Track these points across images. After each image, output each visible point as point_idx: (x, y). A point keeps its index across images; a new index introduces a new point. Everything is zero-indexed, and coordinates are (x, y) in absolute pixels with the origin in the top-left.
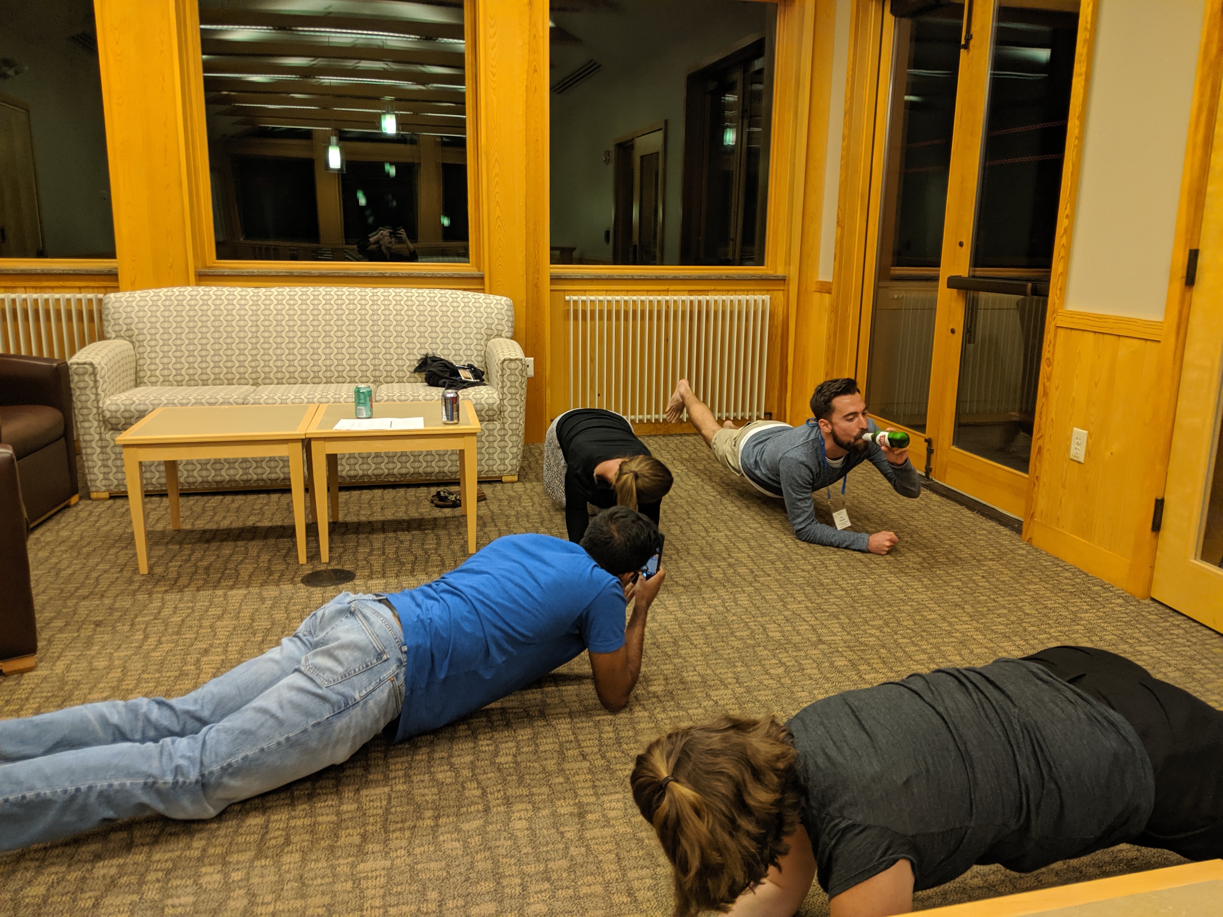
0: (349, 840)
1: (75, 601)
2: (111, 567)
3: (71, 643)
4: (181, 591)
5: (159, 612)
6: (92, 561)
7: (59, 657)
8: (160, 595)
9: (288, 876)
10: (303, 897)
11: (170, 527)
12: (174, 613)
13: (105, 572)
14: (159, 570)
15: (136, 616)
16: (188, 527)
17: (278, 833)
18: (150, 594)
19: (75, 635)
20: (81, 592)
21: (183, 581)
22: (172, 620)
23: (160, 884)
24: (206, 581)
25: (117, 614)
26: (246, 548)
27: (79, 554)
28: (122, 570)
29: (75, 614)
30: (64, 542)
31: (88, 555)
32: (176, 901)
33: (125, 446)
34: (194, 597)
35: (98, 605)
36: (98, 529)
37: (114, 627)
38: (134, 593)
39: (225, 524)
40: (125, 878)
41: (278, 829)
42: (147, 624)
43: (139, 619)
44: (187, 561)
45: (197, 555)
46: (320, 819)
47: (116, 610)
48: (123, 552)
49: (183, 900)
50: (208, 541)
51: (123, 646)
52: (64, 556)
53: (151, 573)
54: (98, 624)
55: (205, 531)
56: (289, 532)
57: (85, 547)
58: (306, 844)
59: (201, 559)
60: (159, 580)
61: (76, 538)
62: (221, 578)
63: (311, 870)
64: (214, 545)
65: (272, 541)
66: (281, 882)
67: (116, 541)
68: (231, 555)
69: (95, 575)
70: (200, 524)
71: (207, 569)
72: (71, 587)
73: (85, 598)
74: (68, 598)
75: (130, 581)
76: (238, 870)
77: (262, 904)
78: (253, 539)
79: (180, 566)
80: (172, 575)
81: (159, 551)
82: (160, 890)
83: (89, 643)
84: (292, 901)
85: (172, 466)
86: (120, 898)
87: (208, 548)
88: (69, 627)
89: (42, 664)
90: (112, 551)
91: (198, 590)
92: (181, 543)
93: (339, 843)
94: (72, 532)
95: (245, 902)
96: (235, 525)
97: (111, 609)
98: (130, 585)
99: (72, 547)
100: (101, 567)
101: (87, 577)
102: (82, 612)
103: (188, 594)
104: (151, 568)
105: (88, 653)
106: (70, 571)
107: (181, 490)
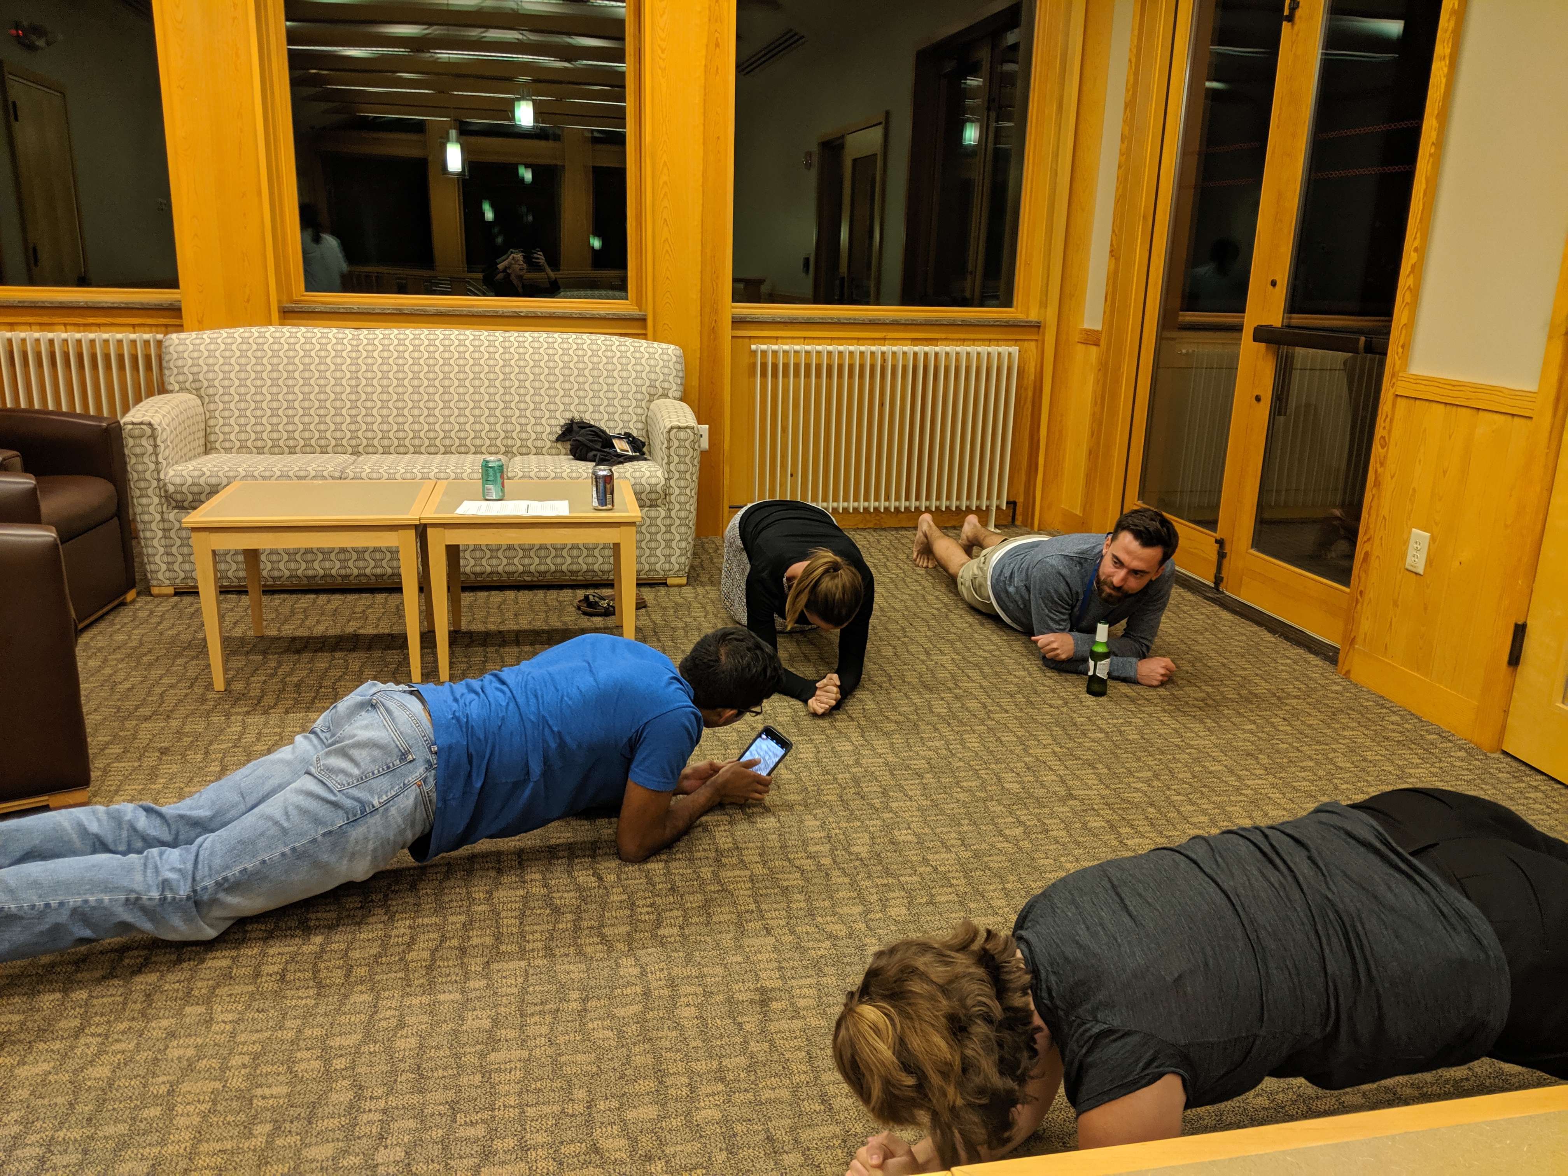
0: (477, 1024)
1: (134, 723)
2: (179, 681)
3: (130, 774)
4: (265, 712)
5: (239, 739)
6: (155, 673)
7: (116, 792)
8: (239, 718)
9: (402, 1065)
10: (421, 1091)
11: (251, 633)
12: (258, 740)
13: (172, 686)
14: (238, 686)
15: (211, 743)
16: (273, 633)
17: (389, 1013)
18: (228, 716)
19: (136, 764)
20: (142, 711)
21: (268, 700)
22: (255, 748)
23: (247, 1071)
24: (297, 701)
25: (187, 740)
26: (346, 661)
27: (138, 663)
28: (191, 686)
29: (135, 739)
30: (119, 648)
31: (151, 664)
32: (267, 1092)
33: (194, 529)
34: (282, 721)
35: (163, 728)
36: (161, 634)
37: (184, 756)
38: (208, 713)
39: (319, 630)
40: (205, 1061)
41: (390, 1008)
42: (225, 752)
43: (215, 746)
44: (272, 676)
45: (286, 668)
46: (441, 997)
47: (186, 735)
48: (194, 662)
49: (275, 1091)
50: (298, 652)
51: (196, 780)
52: (120, 666)
53: (228, 690)
54: (164, 752)
55: (294, 639)
56: (398, 642)
57: (145, 655)
58: (423, 1027)
59: (291, 673)
60: (238, 699)
61: (134, 644)
62: (315, 698)
63: (431, 1058)
64: (306, 656)
65: (377, 654)
66: (394, 1072)
67: (185, 648)
68: (327, 670)
69: (158, 690)
70: (288, 630)
71: (298, 686)
72: (129, 705)
73: (147, 719)
74: (125, 719)
75: (203, 700)
76: (341, 1056)
77: (371, 1097)
78: (354, 649)
79: (265, 682)
80: (255, 692)
81: (239, 662)
82: (247, 1077)
83: (153, 774)
84: (408, 1096)
85: (252, 556)
86: (199, 1084)
87: (299, 660)
88: (129, 755)
90: (179, 661)
91: (287, 712)
92: (264, 653)
93: (464, 1028)
94: (129, 636)
95: (350, 1095)
96: (331, 632)
97: (180, 733)
98: (202, 704)
99: (129, 656)
100: (165, 680)
101: (149, 694)
102: (144, 736)
103: (274, 717)
104: (228, 683)
105: (153, 786)
106: (127, 685)
107: (264, 586)
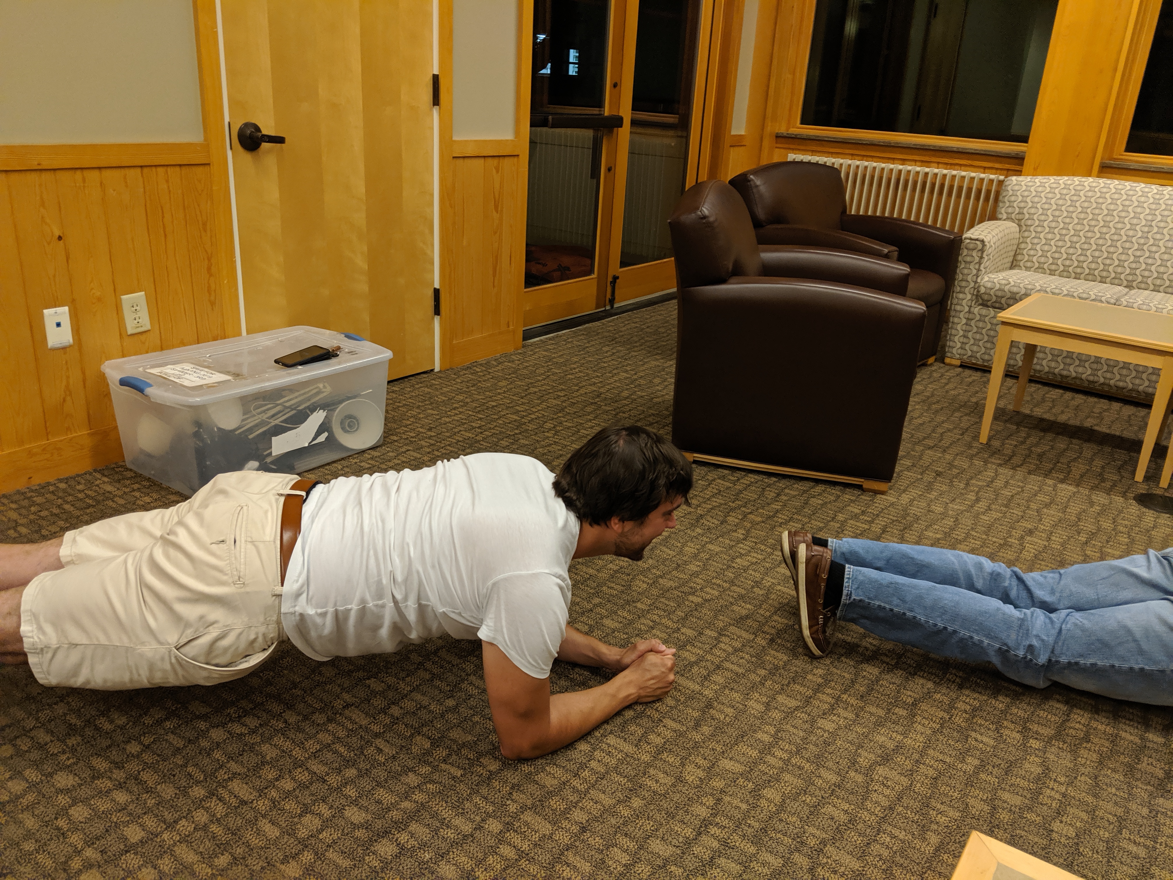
0: (1150, 769)
1: (922, 448)
2: (955, 428)
3: (914, 482)
4: (1013, 468)
5: (992, 482)
6: (940, 418)
7: (904, 491)
8: (994, 467)
9: (1083, 770)
10: (1096, 796)
11: (1011, 407)
12: (1005, 487)
13: (949, 430)
14: (996, 443)
15: (972, 478)
16: (1027, 411)
17: (1077, 726)
18: (986, 462)
19: (919, 477)
20: (927, 442)
21: (1016, 460)
22: (1002, 492)
23: (967, 716)
24: (1038, 468)
25: (955, 471)
26: (1081, 448)
27: (929, 408)
28: (962, 434)
29: (921, 459)
31: (937, 412)
32: (979, 737)
33: (1004, 323)
34: (1025, 478)
35: (940, 458)
36: (947, 392)
37: (951, 482)
38: (971, 457)
39: (1062, 418)
40: (939, 695)
41: (1079, 722)
42: (981, 488)
43: (973, 481)
44: (1023, 443)
45: (1032, 440)
46: (1123, 734)
47: (955, 467)
48: (966, 418)
49: (985, 739)
50: (1044, 430)
51: (958, 500)
53: (988, 444)
54: (939, 474)
55: (1042, 420)
57: (934, 404)
58: (1105, 749)
59: (1037, 445)
60: (995, 453)
61: (927, 394)
62: (1053, 469)
63: (1106, 775)
64: (1049, 436)
65: (1108, 449)
66: (1075, 770)
67: (961, 406)
68: (1065, 450)
69: (940, 430)
70: (1038, 412)
71: (1041, 456)
72: (920, 435)
73: (930, 448)
74: (916, 443)
75: (970, 447)
76: (1036, 739)
77: (1055, 780)
78: (1088, 441)
79: (1016, 446)
80: (1008, 452)
81: (1000, 426)
82: (967, 720)
83: (929, 487)
84: (1084, 794)
85: (1031, 349)
86: (934, 709)
87: (1044, 436)
88: (915, 469)
89: (891, 491)
90: (957, 414)
91: (1029, 473)
92: (1018, 424)
93: (1139, 767)
94: (926, 388)
95: (1039, 770)
96: (1072, 422)
97: (951, 465)
98: (969, 449)
99: (924, 401)
100: (946, 425)
101: (933, 431)
102: (926, 460)
103: (1020, 474)
104: (990, 439)
105: (928, 495)
106: (920, 421)
107: (1031, 376)
